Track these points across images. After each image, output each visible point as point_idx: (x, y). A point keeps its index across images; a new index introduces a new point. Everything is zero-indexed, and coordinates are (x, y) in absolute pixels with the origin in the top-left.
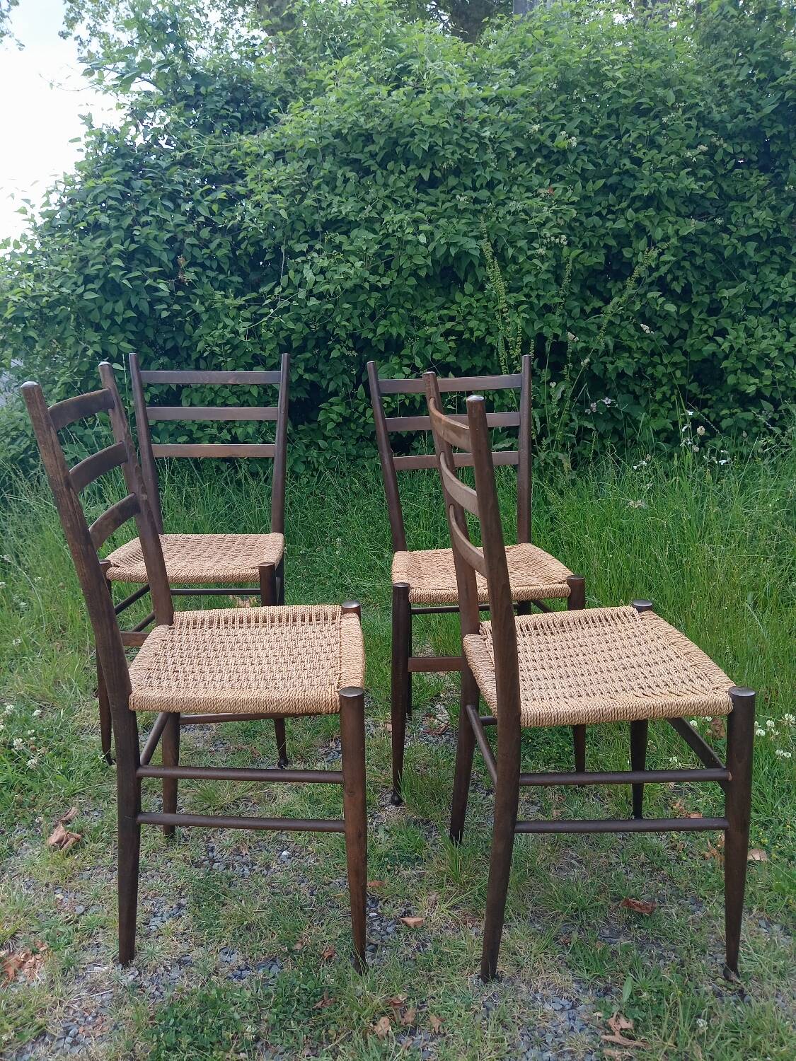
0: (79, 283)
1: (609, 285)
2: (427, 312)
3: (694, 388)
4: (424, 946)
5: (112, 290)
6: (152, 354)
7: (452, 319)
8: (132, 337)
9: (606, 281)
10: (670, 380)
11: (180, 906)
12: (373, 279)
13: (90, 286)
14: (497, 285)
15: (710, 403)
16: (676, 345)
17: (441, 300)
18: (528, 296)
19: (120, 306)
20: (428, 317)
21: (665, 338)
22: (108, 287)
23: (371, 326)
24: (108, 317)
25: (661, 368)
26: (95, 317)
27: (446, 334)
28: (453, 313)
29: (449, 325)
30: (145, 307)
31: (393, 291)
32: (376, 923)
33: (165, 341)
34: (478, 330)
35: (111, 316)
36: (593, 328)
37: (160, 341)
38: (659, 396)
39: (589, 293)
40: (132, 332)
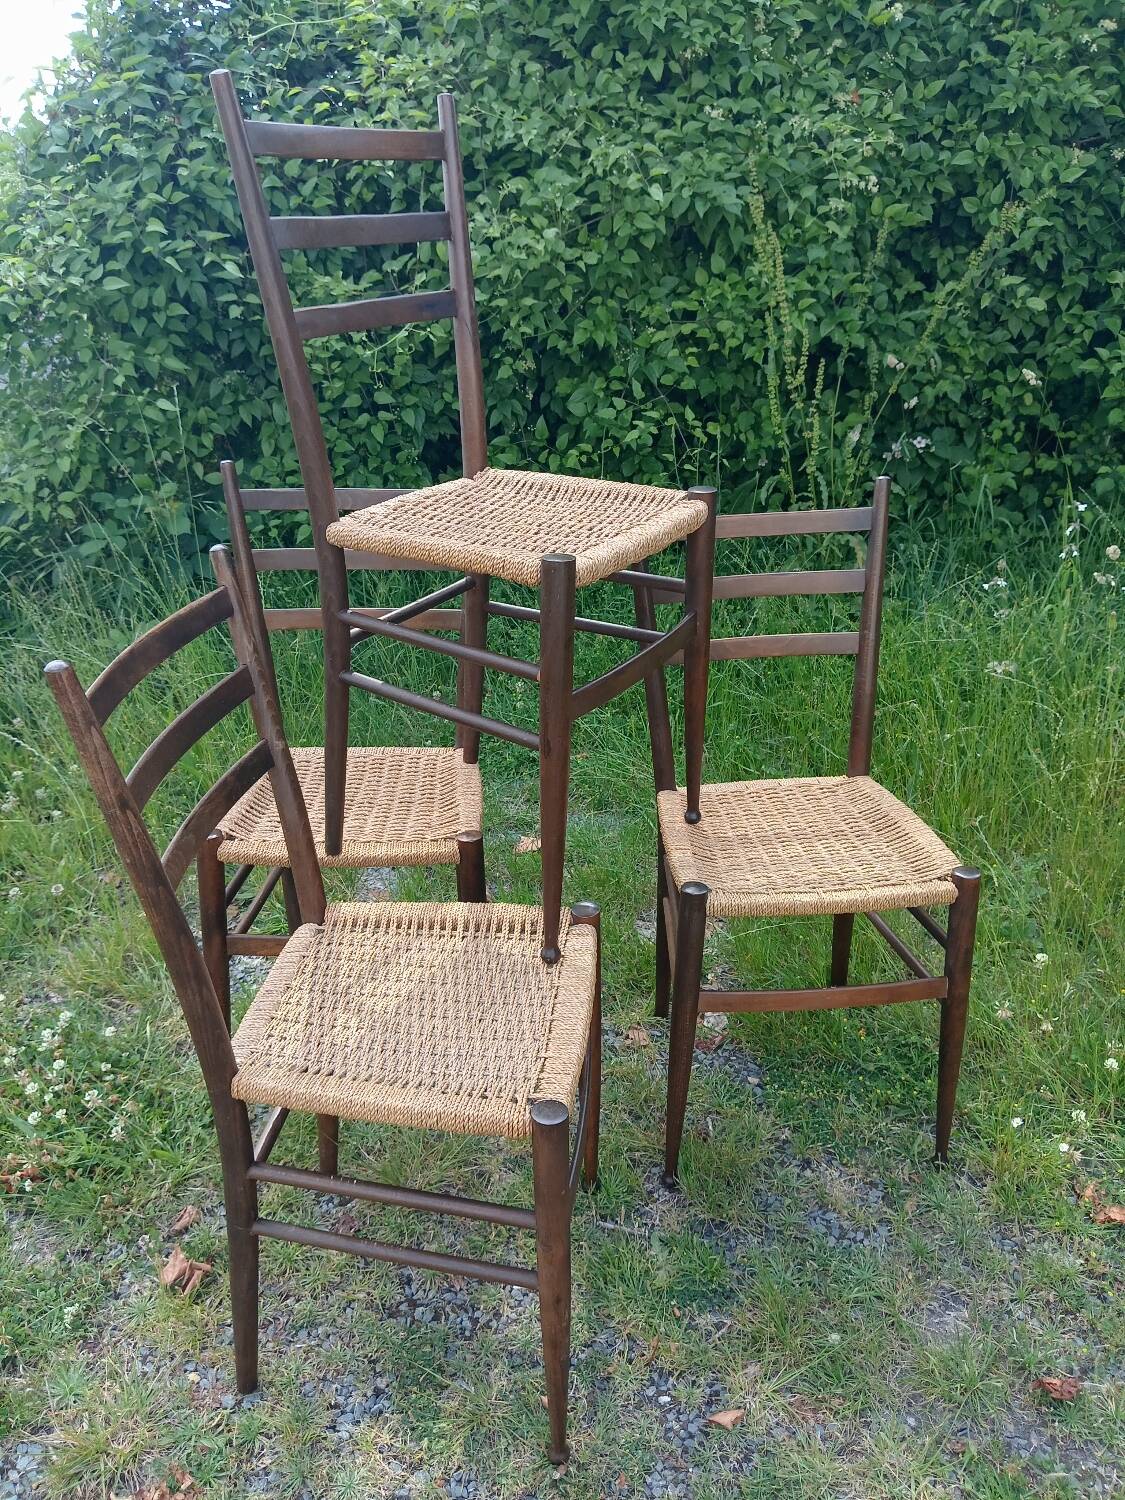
0: (94, 260)
1: (934, 253)
2: (651, 303)
3: (1051, 422)
4: (747, 1459)
5: (146, 268)
6: (209, 366)
7: (689, 316)
8: (180, 343)
9: (927, 244)
10: (1015, 408)
11: (378, 1393)
12: (570, 254)
13: (112, 265)
15: (1073, 444)
16: (1026, 351)
17: (671, 281)
18: (812, 280)
19: (160, 296)
20: (655, 313)
21: (1012, 341)
22: (138, 263)
23: (561, 325)
24: (140, 313)
25: (1003, 390)
26: (122, 313)
27: (682, 340)
28: (692, 306)
29: (687, 328)
30: (199, 295)
31: (600, 272)
32: (671, 1416)
33: (230, 344)
34: (733, 335)
35: (148, 312)
36: (909, 328)
37: (223, 346)
38: (997, 435)
39: (898, 264)
40: (179, 334)
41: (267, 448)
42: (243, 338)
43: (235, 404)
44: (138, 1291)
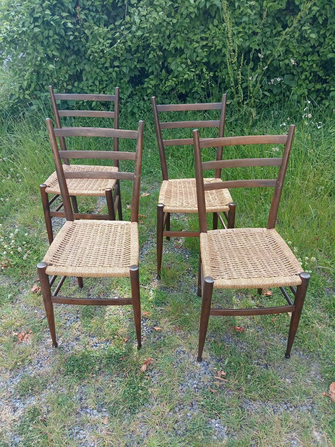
0: (31, 22)
1: (287, 18)
2: (195, 34)
3: (321, 74)
4: (160, 338)
5: (47, 24)
6: (68, 54)
7: (207, 39)
8: (58, 47)
9: (286, 15)
10: (310, 68)
11: (77, 317)
12: (168, 20)
13: (37, 24)
14: (228, 25)
15: (328, 81)
16: (316, 50)
17: (202, 28)
18: (244, 28)
19: (51, 33)
20: (195, 38)
21: (311, 47)
23: (168, 41)
24: (46, 38)
25: (306, 63)
26: (40, 38)
27: (203, 47)
28: (207, 36)
29: (204, 43)
30: (63, 32)
31: (178, 25)
32: (145, 328)
33: (74, 47)
34: (219, 45)
35: (48, 37)
36: (275, 43)
37: (72, 47)
38: (303, 77)
39: (276, 22)
40: (58, 44)
41: (84, 79)
42: (77, 45)
43: (75, 65)
44: (26, 293)
